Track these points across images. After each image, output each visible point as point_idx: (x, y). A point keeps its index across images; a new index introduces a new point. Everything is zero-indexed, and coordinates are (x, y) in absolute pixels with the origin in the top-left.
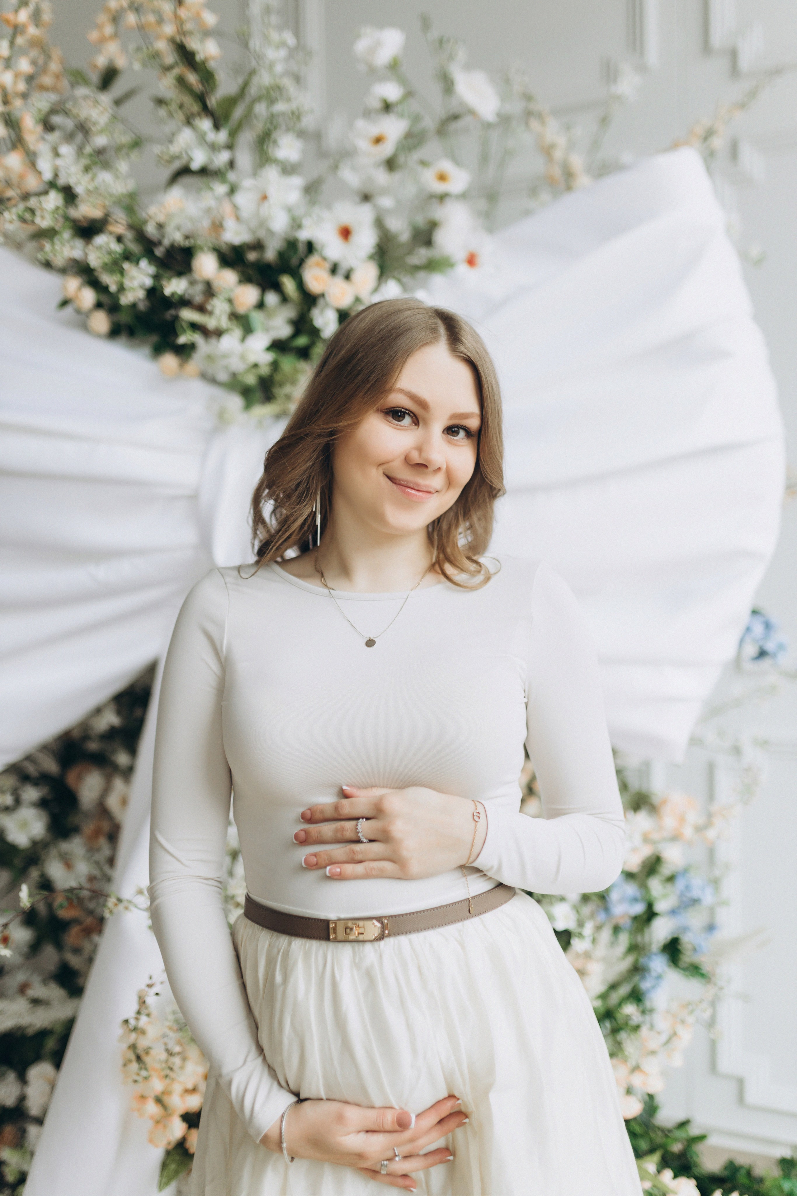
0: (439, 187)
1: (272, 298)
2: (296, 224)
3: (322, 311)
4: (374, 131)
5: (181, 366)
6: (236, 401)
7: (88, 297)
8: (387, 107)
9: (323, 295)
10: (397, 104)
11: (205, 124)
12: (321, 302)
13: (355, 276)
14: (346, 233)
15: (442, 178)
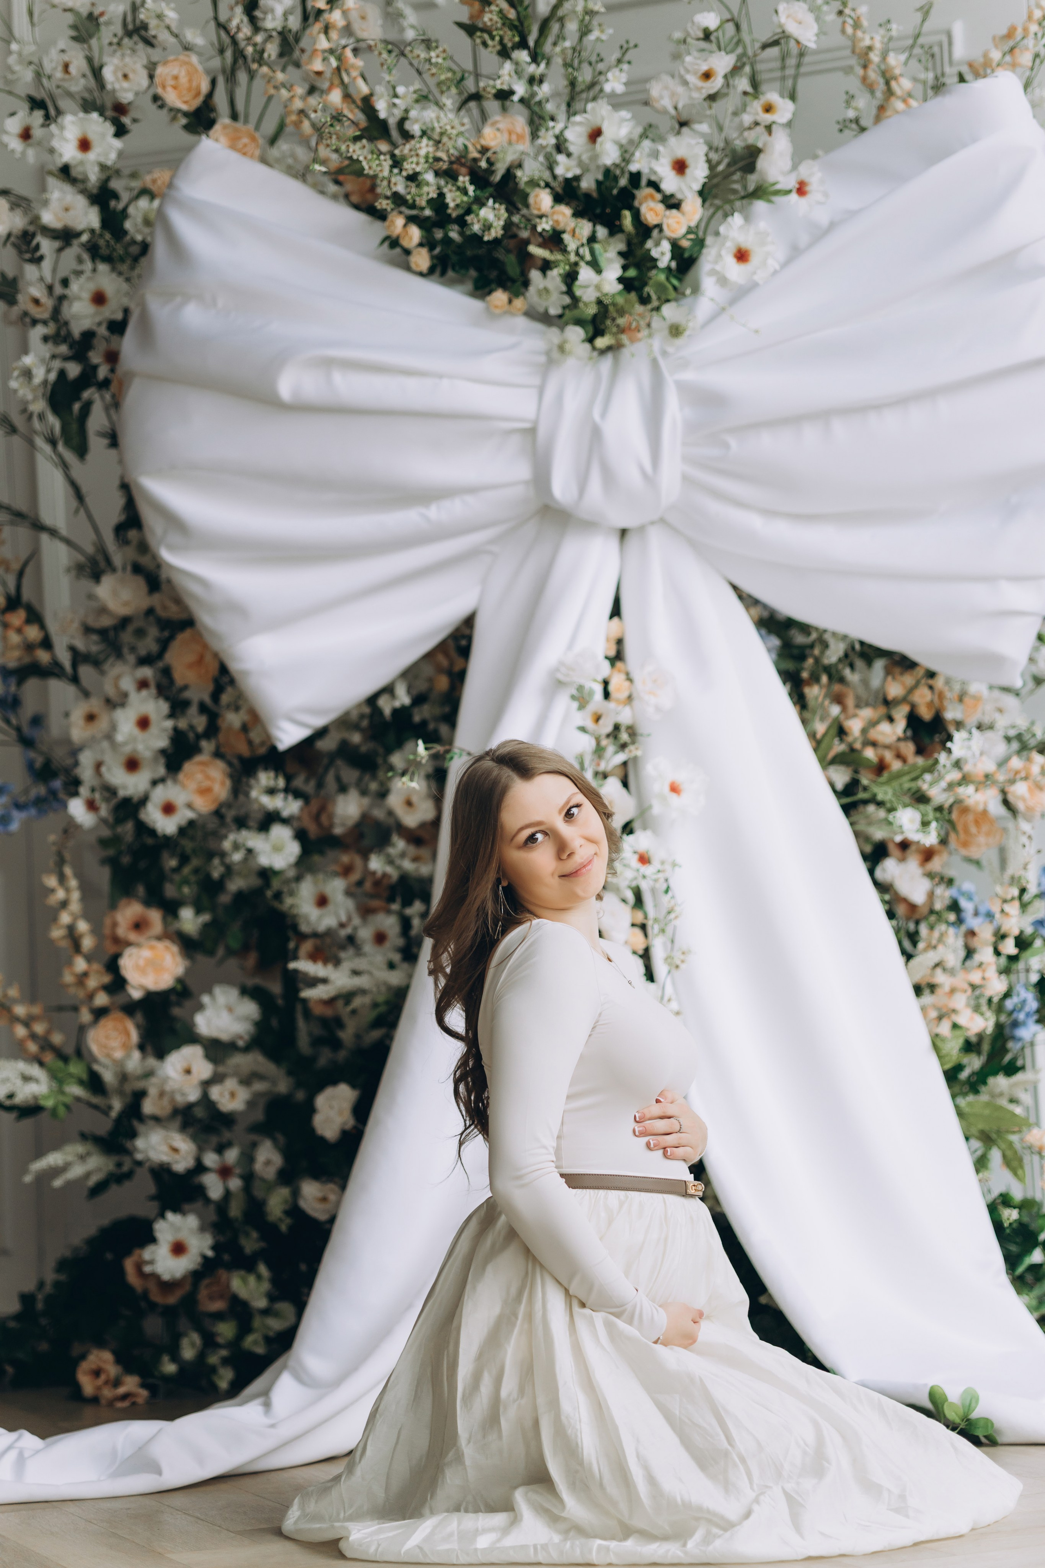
0: (768, 118)
1: (602, 232)
2: (626, 156)
3: (657, 244)
4: (704, 68)
5: (510, 301)
6: (575, 334)
7: (415, 234)
8: (707, 35)
9: (659, 227)
10: (717, 30)
11: (523, 56)
12: (655, 233)
13: (685, 206)
14: (680, 167)
15: (768, 109)
